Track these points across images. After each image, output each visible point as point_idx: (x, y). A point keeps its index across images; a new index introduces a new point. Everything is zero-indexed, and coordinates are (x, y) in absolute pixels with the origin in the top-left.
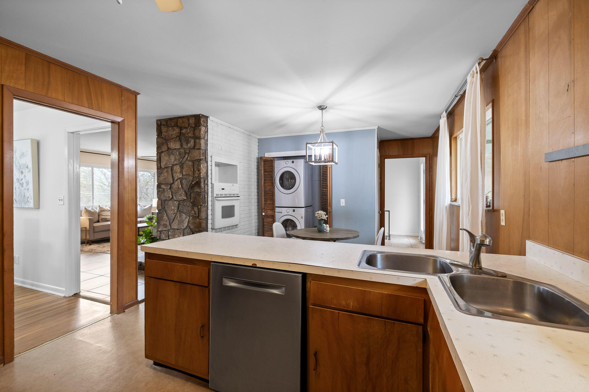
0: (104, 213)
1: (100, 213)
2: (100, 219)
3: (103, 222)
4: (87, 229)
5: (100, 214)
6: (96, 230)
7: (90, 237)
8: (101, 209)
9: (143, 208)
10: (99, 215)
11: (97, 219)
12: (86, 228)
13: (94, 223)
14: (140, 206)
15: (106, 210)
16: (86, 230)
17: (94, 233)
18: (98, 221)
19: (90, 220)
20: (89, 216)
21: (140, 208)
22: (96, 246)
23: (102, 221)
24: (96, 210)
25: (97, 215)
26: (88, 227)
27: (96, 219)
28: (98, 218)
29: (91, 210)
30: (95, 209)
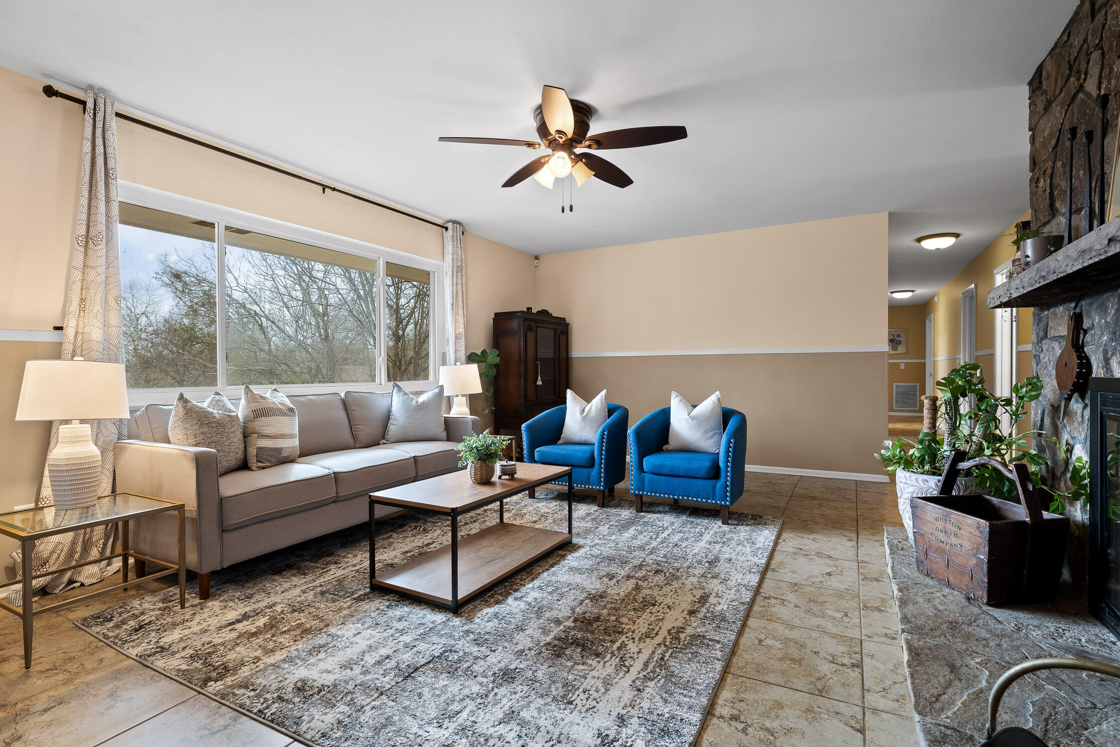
0: (269, 425)
1: (251, 425)
2: (252, 451)
3: (264, 468)
4: (187, 515)
5: (249, 430)
6: (234, 518)
7: (200, 558)
8: (254, 406)
9: (414, 401)
10: (246, 436)
11: (240, 455)
12: (181, 508)
13: (222, 475)
14: (402, 393)
15: (279, 409)
16: (183, 520)
17: (223, 531)
18: (244, 466)
19: (200, 462)
20: (200, 438)
21: (404, 402)
22: (232, 615)
23: (258, 461)
24: (232, 408)
25: (237, 437)
26: (191, 504)
27: (233, 457)
28: (242, 446)
29: (209, 409)
30: (229, 405)
